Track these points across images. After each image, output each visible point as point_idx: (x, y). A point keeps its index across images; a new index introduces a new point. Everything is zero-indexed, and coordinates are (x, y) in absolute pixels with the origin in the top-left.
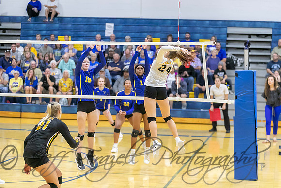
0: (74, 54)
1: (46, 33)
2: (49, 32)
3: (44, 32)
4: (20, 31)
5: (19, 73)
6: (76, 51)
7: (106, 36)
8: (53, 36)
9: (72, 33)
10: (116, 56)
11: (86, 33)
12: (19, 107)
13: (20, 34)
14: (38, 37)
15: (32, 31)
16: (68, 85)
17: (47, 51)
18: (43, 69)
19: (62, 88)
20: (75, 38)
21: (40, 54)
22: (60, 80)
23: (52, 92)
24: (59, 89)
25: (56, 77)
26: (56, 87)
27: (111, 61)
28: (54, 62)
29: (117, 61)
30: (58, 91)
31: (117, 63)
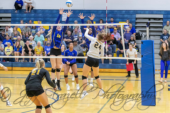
0: (43, 32)
1: (26, 19)
2: (28, 18)
3: (25, 19)
4: (11, 18)
5: (10, 43)
6: (45, 30)
7: (63, 20)
8: (31, 21)
9: (42, 19)
10: (69, 32)
11: (51, 19)
12: (11, 64)
13: (10, 20)
14: (22, 22)
15: (18, 18)
16: (40, 50)
17: (27, 30)
18: (25, 41)
19: (37, 52)
20: (44, 22)
21: (23, 32)
22: (35, 48)
23: (31, 55)
24: (35, 53)
25: (33, 46)
26: (33, 52)
27: (66, 36)
28: (31, 36)
29: (70, 36)
30: (34, 54)
31: (70, 37)
